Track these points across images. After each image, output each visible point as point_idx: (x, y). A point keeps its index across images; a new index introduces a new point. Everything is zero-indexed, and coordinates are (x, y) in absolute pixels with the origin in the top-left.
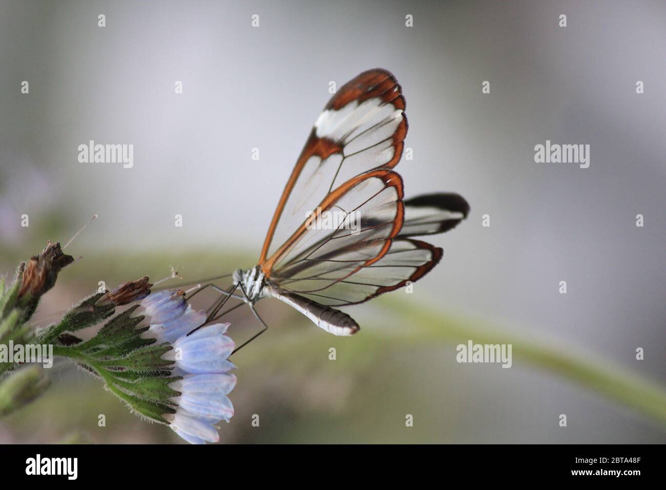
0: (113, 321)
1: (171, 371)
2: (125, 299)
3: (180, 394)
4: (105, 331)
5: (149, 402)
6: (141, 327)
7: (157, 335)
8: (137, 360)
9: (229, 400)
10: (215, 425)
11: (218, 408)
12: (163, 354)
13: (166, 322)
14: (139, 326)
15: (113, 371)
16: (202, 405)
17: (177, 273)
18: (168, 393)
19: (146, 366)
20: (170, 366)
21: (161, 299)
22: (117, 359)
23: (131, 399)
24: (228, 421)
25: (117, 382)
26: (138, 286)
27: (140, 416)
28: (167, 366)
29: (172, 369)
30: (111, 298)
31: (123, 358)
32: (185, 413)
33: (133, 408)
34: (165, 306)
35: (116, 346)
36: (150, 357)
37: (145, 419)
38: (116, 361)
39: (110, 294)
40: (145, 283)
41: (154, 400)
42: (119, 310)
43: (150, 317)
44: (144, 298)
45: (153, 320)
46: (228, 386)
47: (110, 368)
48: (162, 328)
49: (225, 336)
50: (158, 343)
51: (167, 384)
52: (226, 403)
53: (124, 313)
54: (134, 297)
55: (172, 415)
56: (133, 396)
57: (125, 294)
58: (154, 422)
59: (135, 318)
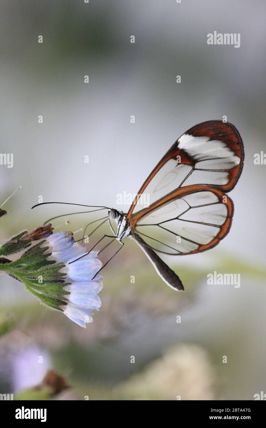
0: (30, 250)
1: (64, 280)
2: (37, 236)
3: (70, 293)
4: (25, 255)
5: (51, 298)
6: (46, 253)
7: (56, 258)
8: (44, 273)
9: (98, 297)
10: (91, 312)
11: (92, 302)
12: (59, 269)
13: (61, 250)
14: (45, 253)
15: (30, 279)
16: (83, 300)
17: (68, 222)
18: (62, 293)
19: (49, 276)
20: (64, 277)
21: (59, 237)
22: (32, 272)
23: (41, 296)
24: (98, 310)
25: (32, 286)
26: (45, 229)
27: (46, 307)
28: (62, 277)
29: (65, 278)
30: (29, 236)
31: (36, 272)
32: (72, 305)
33: (42, 301)
34: (61, 241)
35: (32, 264)
36: (52, 271)
37: (49, 308)
38: (31, 273)
39: (28, 234)
40: (50, 227)
41: (54, 297)
42: (34, 243)
43: (52, 248)
44: (48, 236)
45: (53, 249)
46: (98, 289)
47: (28, 278)
48: (60, 254)
49: (96, 259)
50: (57, 263)
51: (62, 287)
52: (97, 299)
53: (37, 244)
54: (43, 236)
55: (65, 306)
56: (42, 295)
57: (37, 234)
58: (54, 310)
59: (43, 248)
